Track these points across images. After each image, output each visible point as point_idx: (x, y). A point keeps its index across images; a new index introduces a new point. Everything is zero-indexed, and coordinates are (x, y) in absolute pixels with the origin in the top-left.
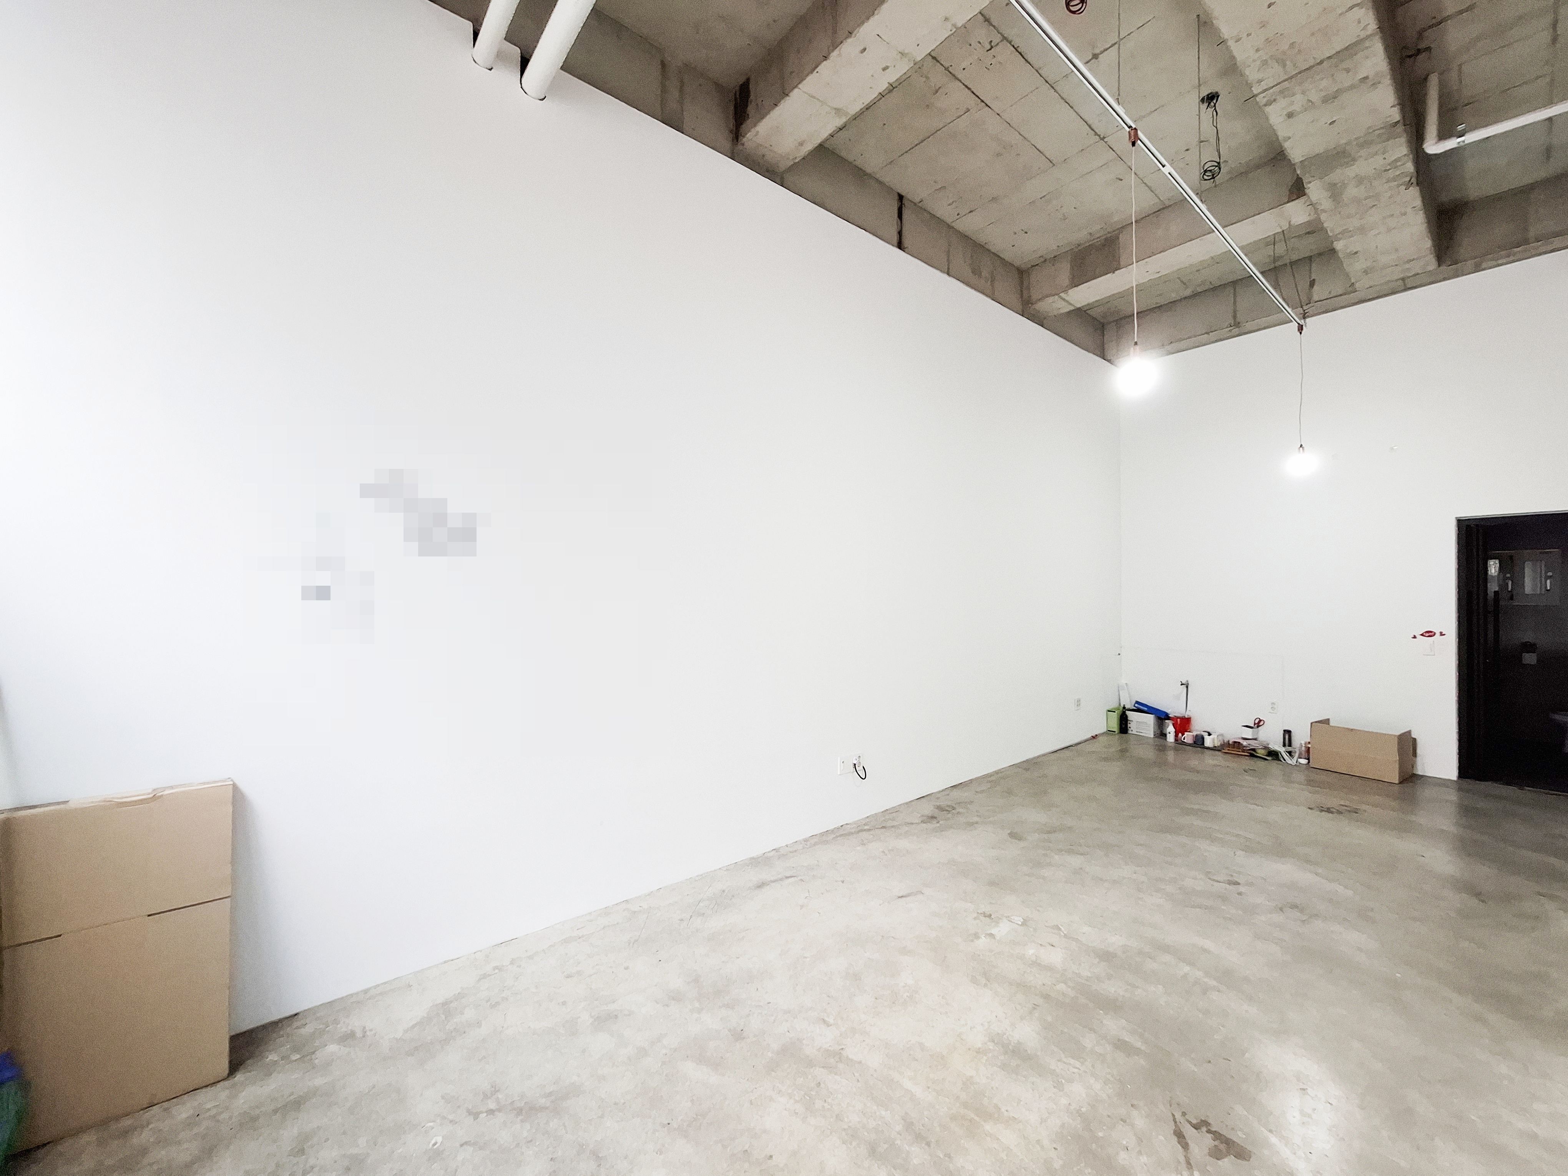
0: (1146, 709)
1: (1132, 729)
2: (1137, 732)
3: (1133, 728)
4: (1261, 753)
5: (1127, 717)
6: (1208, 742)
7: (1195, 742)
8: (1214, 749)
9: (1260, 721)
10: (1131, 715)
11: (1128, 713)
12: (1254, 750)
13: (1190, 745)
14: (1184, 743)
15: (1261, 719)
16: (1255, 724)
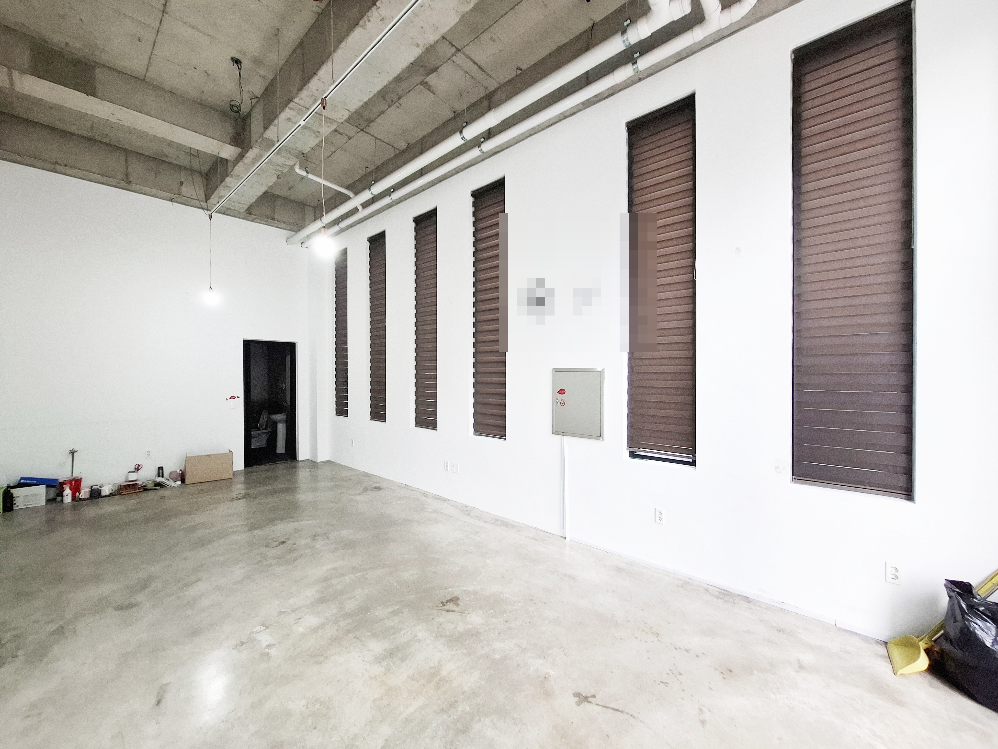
0: (35, 482)
1: (17, 504)
2: (25, 505)
3: (19, 503)
4: (150, 486)
5: (12, 494)
6: (106, 491)
7: (91, 495)
8: (111, 495)
9: (139, 466)
10: (16, 492)
11: (13, 491)
12: (145, 486)
13: (87, 499)
14: (81, 500)
15: (140, 464)
16: (135, 469)
